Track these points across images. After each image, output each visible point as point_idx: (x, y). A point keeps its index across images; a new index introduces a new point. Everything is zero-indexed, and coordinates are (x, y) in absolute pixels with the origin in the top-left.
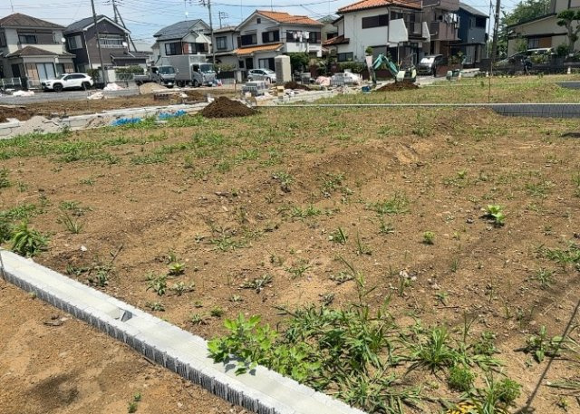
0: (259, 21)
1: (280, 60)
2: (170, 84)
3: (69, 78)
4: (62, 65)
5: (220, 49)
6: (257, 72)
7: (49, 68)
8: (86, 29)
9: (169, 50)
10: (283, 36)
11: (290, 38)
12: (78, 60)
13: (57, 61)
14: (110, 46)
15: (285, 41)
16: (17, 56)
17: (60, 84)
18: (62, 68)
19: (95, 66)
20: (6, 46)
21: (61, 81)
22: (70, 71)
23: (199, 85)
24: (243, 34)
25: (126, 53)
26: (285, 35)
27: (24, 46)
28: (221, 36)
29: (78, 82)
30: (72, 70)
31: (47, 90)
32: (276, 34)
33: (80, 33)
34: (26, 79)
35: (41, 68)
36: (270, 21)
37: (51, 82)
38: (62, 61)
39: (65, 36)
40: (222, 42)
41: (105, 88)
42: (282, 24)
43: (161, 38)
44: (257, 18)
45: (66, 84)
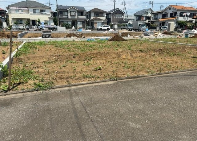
0: (170, 9)
1: (170, 23)
2: (131, 30)
3: (104, 27)
4: (104, 23)
5: (155, 19)
6: (165, 27)
7: (100, 23)
8: (112, 12)
9: (137, 19)
10: (178, 14)
11: (181, 15)
12: (108, 21)
13: (103, 21)
14: (119, 17)
15: (178, 16)
16: (93, 20)
17: (101, 28)
18: (103, 23)
19: (113, 23)
20: (91, 17)
21: (102, 27)
22: (106, 25)
23: (140, 31)
24: (163, 13)
25: (122, 20)
26: (179, 14)
27: (95, 17)
28: (156, 14)
29: (106, 28)
30: (106, 24)
31: (98, 30)
32: (176, 14)
33: (111, 14)
34: (93, 26)
35: (98, 23)
36: (174, 9)
37: (99, 28)
38: (104, 22)
39: (106, 15)
40: (156, 16)
41: (109, 30)
42: (178, 10)
43: (136, 15)
44: (169, 8)
45: (103, 28)
